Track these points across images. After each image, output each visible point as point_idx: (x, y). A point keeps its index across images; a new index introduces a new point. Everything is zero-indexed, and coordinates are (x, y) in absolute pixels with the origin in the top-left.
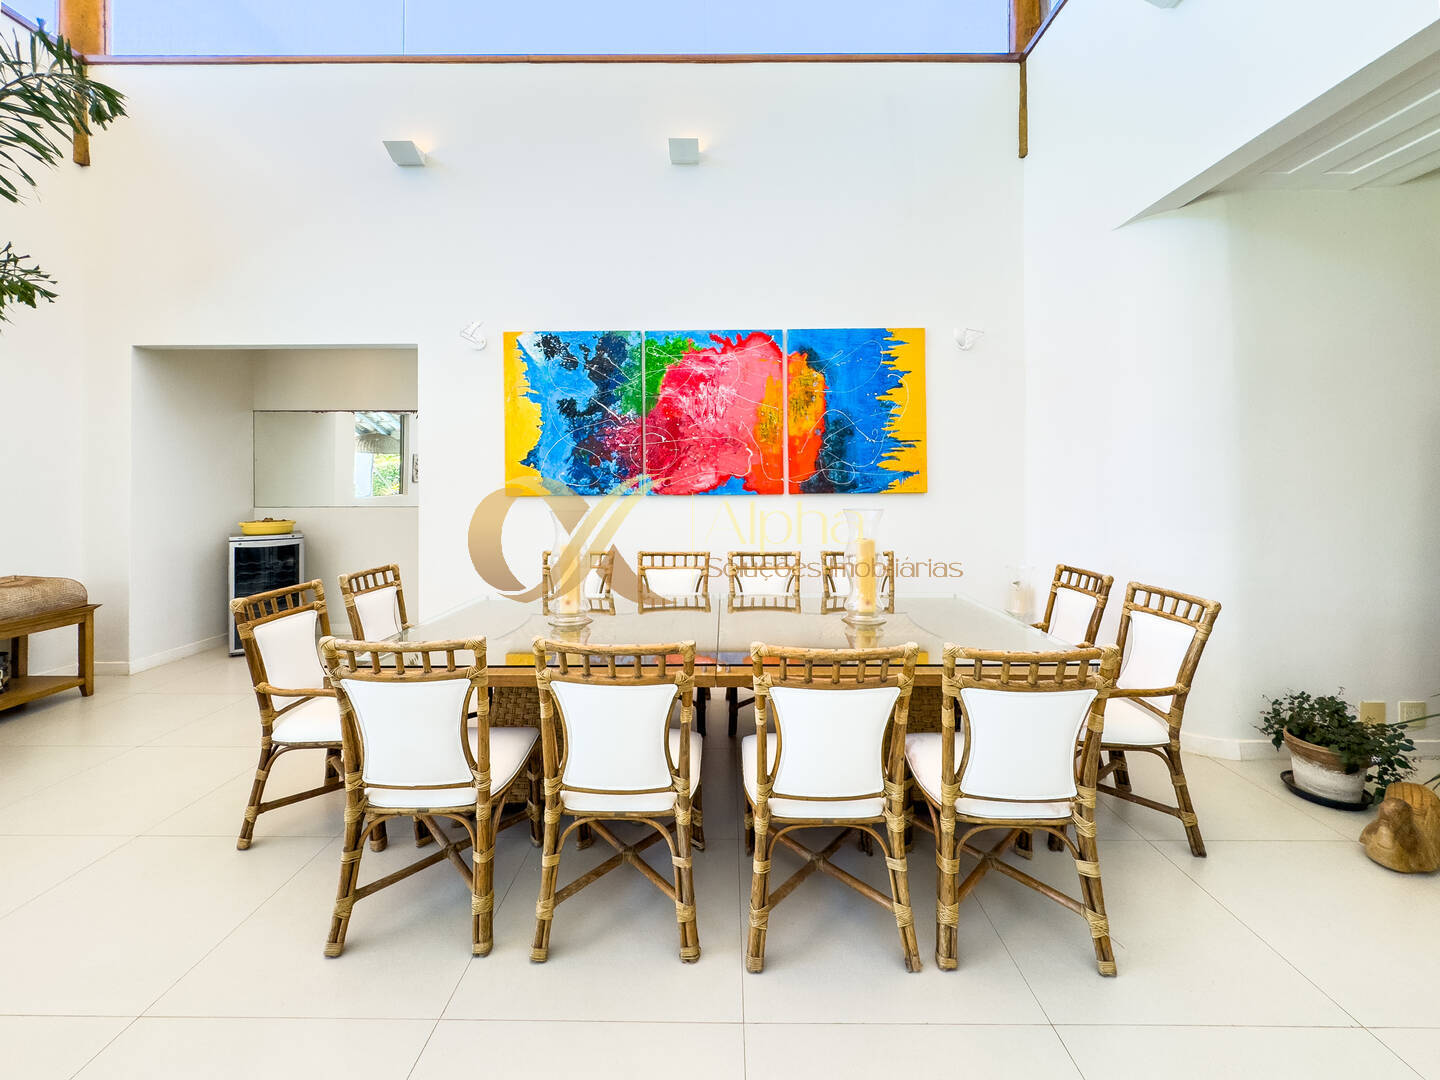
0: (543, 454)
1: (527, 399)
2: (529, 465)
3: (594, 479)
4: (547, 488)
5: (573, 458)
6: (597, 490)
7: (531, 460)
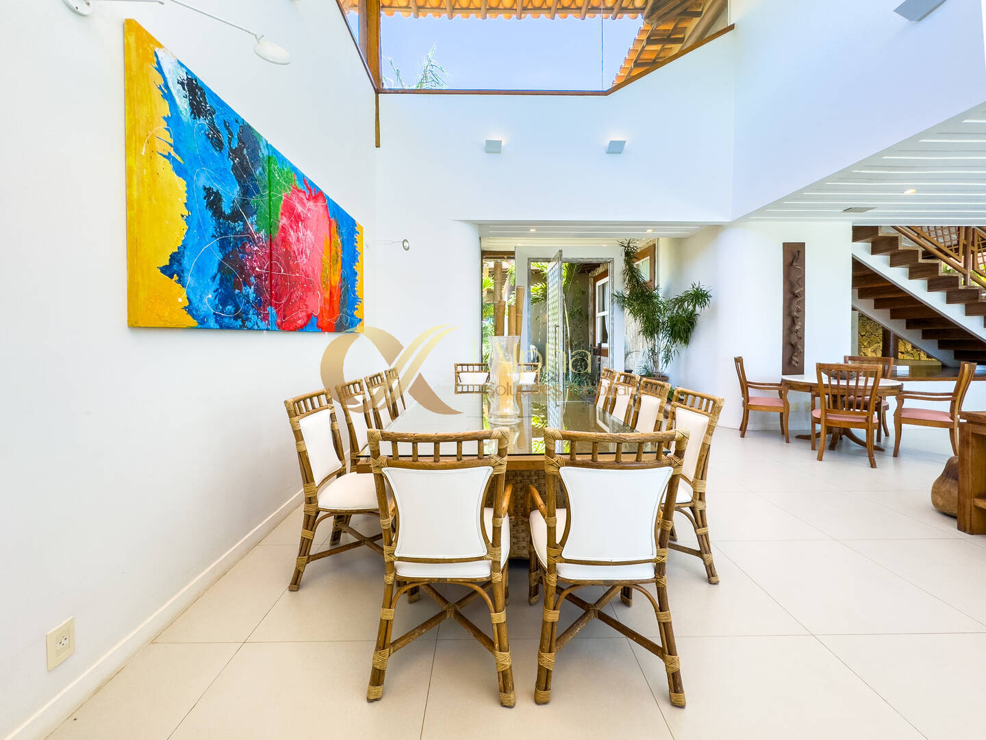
0: (189, 263)
1: (168, 166)
2: (171, 277)
3: (237, 308)
4: (193, 317)
5: (219, 276)
6: (239, 322)
7: (173, 268)
